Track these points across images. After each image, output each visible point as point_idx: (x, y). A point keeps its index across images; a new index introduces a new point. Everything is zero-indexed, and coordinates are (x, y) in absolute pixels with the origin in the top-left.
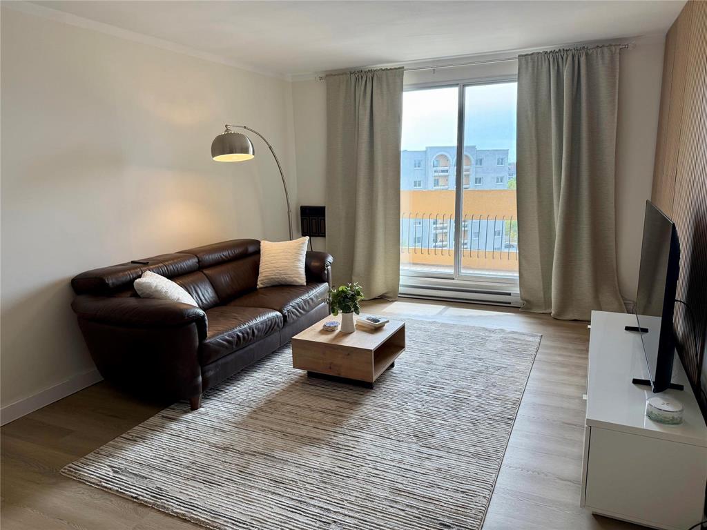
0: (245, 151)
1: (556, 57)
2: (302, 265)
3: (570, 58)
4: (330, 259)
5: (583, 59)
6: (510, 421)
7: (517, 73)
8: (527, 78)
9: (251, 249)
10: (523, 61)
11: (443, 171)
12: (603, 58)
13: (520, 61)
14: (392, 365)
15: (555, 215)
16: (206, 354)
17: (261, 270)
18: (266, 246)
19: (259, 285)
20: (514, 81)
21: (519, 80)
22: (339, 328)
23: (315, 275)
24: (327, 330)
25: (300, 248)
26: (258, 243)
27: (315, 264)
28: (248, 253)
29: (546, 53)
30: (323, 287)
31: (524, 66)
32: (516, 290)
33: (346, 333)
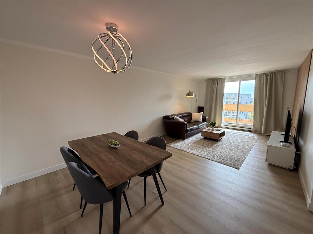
0: (193, 95)
1: (266, 75)
2: (201, 118)
3: (270, 75)
4: (207, 117)
5: (273, 75)
6: (250, 150)
7: (255, 78)
8: (258, 79)
9: (190, 114)
10: (257, 75)
11: (229, 100)
12: (279, 74)
13: (256, 76)
14: (222, 138)
15: (264, 109)
16: (187, 131)
17: (192, 118)
18: (193, 114)
19: (192, 121)
20: (254, 80)
21: (255, 79)
22: (211, 130)
23: (204, 120)
24: (208, 130)
25: (201, 114)
26: (191, 113)
27: (203, 118)
28: (189, 115)
29: (263, 74)
30: (205, 123)
31: (257, 77)
32: (253, 128)
33: (212, 131)
